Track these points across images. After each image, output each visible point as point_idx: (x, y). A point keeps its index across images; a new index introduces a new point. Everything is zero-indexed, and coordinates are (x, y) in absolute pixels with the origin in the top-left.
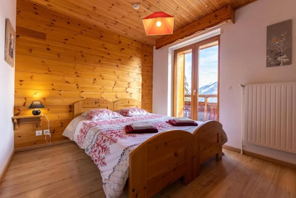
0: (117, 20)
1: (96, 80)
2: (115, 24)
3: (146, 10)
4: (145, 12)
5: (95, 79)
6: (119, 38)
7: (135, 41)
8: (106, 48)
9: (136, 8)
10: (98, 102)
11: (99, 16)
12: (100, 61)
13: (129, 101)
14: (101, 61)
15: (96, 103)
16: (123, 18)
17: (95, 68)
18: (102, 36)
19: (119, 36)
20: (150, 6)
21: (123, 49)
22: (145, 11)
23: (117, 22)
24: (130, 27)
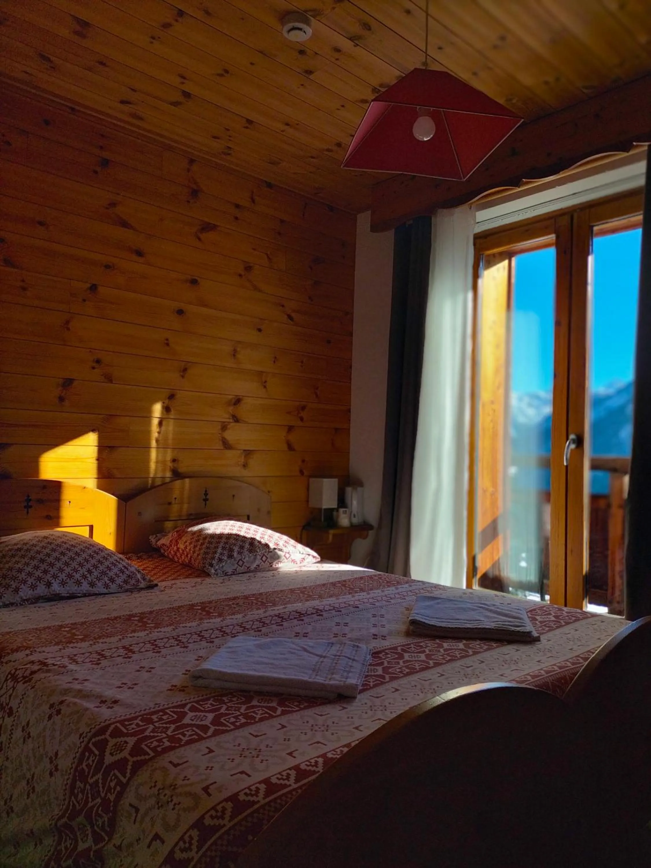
0: (189, 87)
1: (75, 383)
2: (176, 104)
3: (346, 44)
4: (337, 55)
5: (68, 383)
6: (189, 170)
7: (269, 185)
8: (125, 224)
9: (296, 37)
10: (40, 501)
11: (102, 63)
12: (94, 288)
13: (206, 494)
14: (101, 289)
15: (28, 507)
16: (221, 75)
17: (68, 322)
18: (105, 163)
19: (192, 161)
20: (367, 27)
21: (207, 227)
22: (337, 50)
23: (187, 95)
24: (250, 122)
